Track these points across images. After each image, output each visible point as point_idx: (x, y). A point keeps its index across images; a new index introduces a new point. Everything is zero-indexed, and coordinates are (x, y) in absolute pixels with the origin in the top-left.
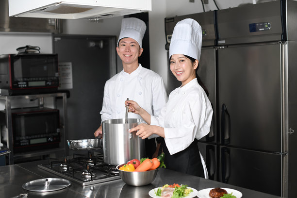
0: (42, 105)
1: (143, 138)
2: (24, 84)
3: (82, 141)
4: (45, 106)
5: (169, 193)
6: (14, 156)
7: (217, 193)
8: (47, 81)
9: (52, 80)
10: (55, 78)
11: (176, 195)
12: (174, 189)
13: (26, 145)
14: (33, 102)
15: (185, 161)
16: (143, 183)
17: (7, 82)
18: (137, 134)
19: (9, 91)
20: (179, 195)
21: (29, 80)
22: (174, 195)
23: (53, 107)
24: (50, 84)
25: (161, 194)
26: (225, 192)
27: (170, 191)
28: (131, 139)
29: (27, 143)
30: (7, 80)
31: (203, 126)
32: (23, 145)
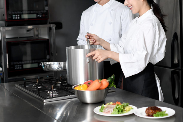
0: (37, 35)
1: (98, 62)
2: (18, 17)
3: (54, 64)
4: (40, 36)
5: (110, 110)
6: (9, 78)
7: (151, 111)
8: (37, 14)
9: (42, 13)
10: (45, 11)
11: (116, 111)
12: (115, 106)
13: (20, 69)
14: (29, 32)
15: (141, 84)
16: (94, 101)
17: (4, 15)
18: (94, 58)
19: (5, 23)
20: (119, 111)
21: (22, 13)
22: (114, 111)
23: (47, 37)
24: (40, 17)
25: (103, 111)
26: (160, 110)
27: (111, 108)
28: (88, 62)
29: (21, 68)
30: (3, 13)
31: (157, 53)
32: (16, 69)
